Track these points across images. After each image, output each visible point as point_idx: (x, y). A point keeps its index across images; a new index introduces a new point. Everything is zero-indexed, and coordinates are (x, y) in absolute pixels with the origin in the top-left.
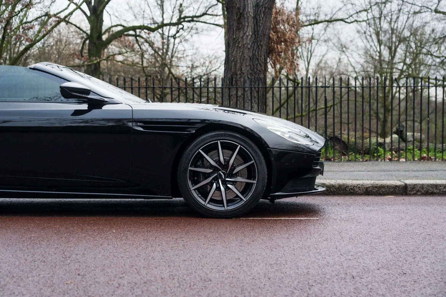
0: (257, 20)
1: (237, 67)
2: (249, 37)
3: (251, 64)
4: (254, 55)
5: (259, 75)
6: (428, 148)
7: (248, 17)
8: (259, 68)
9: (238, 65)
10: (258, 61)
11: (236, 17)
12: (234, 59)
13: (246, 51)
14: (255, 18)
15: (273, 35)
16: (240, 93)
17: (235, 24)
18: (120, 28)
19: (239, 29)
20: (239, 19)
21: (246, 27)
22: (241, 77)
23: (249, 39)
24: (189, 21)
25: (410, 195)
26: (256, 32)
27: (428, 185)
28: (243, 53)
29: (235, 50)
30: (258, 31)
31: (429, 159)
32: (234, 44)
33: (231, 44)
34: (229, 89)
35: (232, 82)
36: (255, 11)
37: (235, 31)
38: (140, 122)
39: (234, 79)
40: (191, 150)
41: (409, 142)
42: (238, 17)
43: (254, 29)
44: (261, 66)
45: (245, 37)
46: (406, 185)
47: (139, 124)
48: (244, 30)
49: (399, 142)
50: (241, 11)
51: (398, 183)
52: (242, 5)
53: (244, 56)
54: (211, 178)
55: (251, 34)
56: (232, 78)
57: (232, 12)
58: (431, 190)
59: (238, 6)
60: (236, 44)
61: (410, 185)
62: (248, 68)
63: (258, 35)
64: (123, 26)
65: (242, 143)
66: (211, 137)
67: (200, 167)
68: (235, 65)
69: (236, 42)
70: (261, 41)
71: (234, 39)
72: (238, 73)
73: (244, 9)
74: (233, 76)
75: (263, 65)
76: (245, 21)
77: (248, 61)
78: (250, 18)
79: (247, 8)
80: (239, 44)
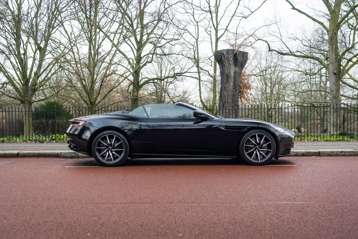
0: (235, 78)
1: (226, 100)
2: (232, 86)
3: (232, 98)
4: (233, 94)
5: (236, 103)
6: (311, 135)
8: (236, 100)
9: (226, 99)
10: (235, 97)
13: (230, 92)
14: (234, 77)
15: (241, 85)
16: (227, 111)
17: (225, 80)
18: (147, 79)
19: (227, 82)
20: (227, 78)
21: (230, 82)
22: (228, 104)
23: (231, 87)
24: (179, 76)
25: (321, 156)
26: (234, 84)
27: (329, 152)
28: (229, 93)
29: (225, 92)
30: (236, 84)
31: (318, 140)
32: (225, 89)
33: (223, 89)
34: (223, 110)
35: (223, 106)
36: (234, 75)
37: (225, 83)
38: (224, 126)
39: (224, 105)
40: (245, 138)
41: (302, 132)
42: (227, 77)
43: (234, 82)
44: (236, 99)
45: (230, 86)
46: (320, 151)
47: (224, 127)
49: (298, 133)
50: (228, 75)
51: (316, 151)
52: (228, 71)
53: (229, 95)
54: (253, 149)
55: (232, 85)
56: (223, 104)
57: (224, 75)
58: (330, 154)
59: (227, 72)
61: (321, 152)
62: (231, 100)
63: (235, 85)
64: (148, 78)
65: (266, 135)
66: (253, 132)
67: (248, 145)
68: (225, 99)
70: (237, 88)
71: (225, 87)
72: (226, 102)
73: (229, 73)
75: (237, 98)
76: (230, 79)
77: (231, 97)
78: (232, 78)
79: (230, 73)
80: (227, 89)
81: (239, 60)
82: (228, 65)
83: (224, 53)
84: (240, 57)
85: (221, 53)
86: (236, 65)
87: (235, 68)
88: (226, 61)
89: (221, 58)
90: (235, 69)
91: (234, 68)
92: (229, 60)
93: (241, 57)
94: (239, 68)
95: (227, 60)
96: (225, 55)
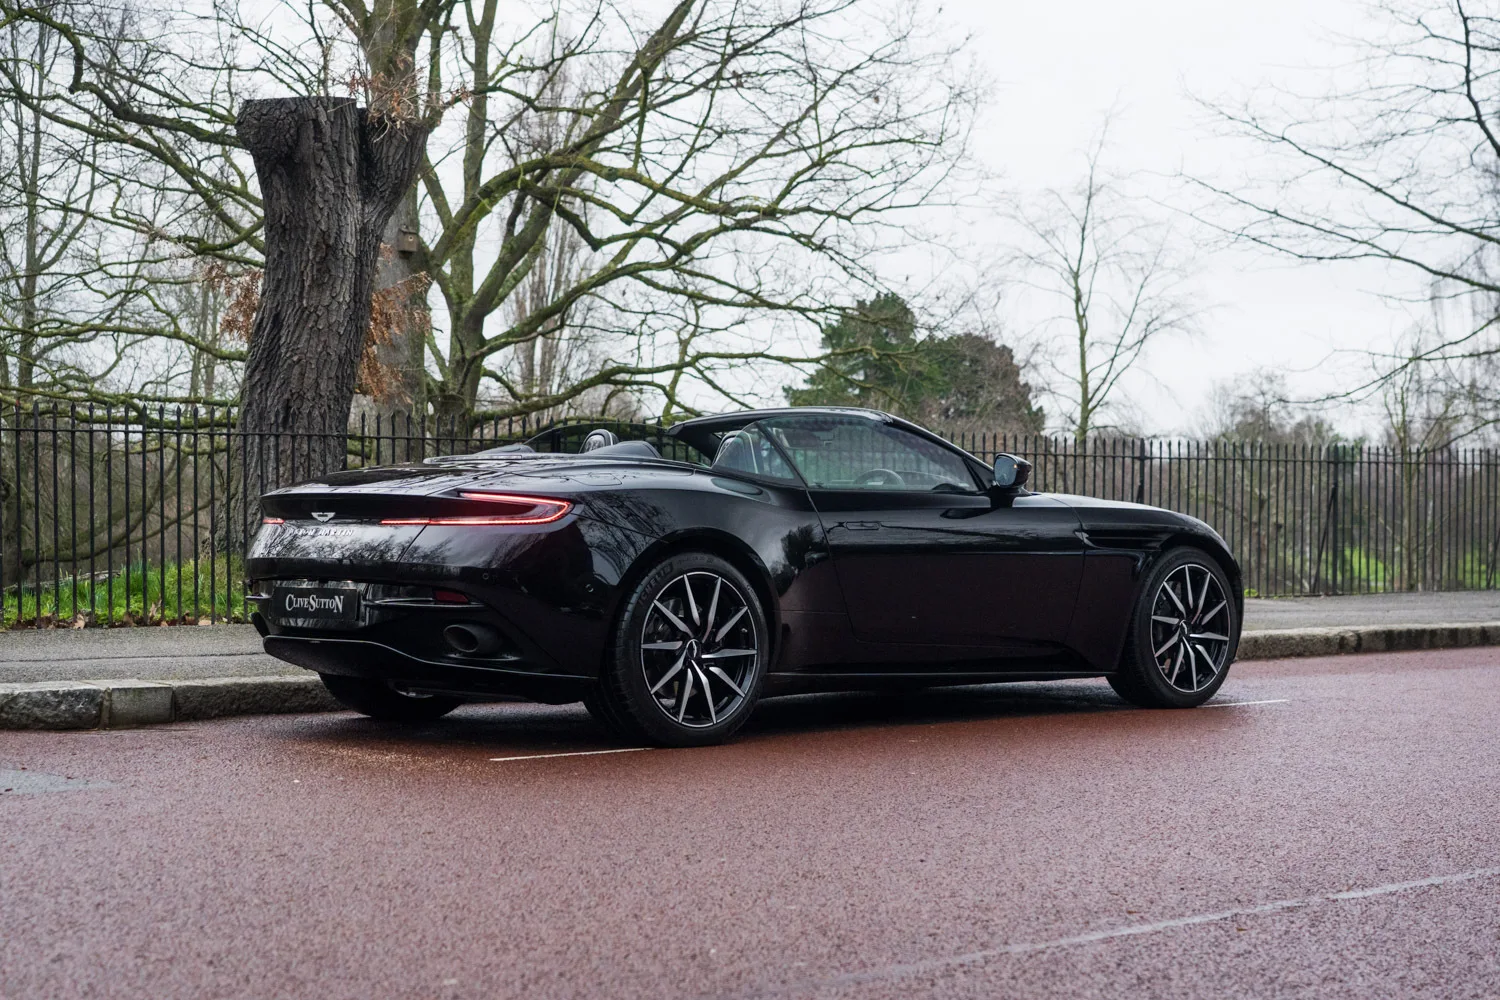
0: (362, 265)
1: (307, 381)
2: (344, 307)
3: (339, 374)
4: (348, 354)
7: (346, 257)
9: (311, 376)
11: (315, 254)
12: (299, 360)
13: (334, 342)
14: (358, 260)
19: (318, 284)
20: (323, 260)
21: (338, 282)
22: (313, 406)
23: (342, 312)
26: (358, 296)
28: (326, 346)
29: (305, 336)
32: (302, 321)
33: (291, 322)
36: (359, 244)
37: (307, 288)
42: (322, 255)
45: (335, 306)
48: (333, 287)
50: (332, 242)
52: (333, 223)
53: (328, 354)
55: (347, 299)
59: (324, 227)
60: (306, 322)
62: (332, 385)
68: (303, 374)
69: (308, 316)
72: (309, 395)
73: (339, 234)
74: (292, 404)
76: (338, 267)
77: (335, 368)
78: (350, 261)
79: (343, 236)
80: (316, 322)
81: (389, 167)
82: (332, 189)
83: (323, 119)
84: (392, 151)
85: (301, 116)
86: (367, 193)
87: (363, 209)
88: (325, 163)
89: (297, 142)
90: (362, 215)
91: (359, 205)
92: (341, 159)
93: (398, 148)
94: (379, 209)
95: (329, 158)
96: (327, 128)
